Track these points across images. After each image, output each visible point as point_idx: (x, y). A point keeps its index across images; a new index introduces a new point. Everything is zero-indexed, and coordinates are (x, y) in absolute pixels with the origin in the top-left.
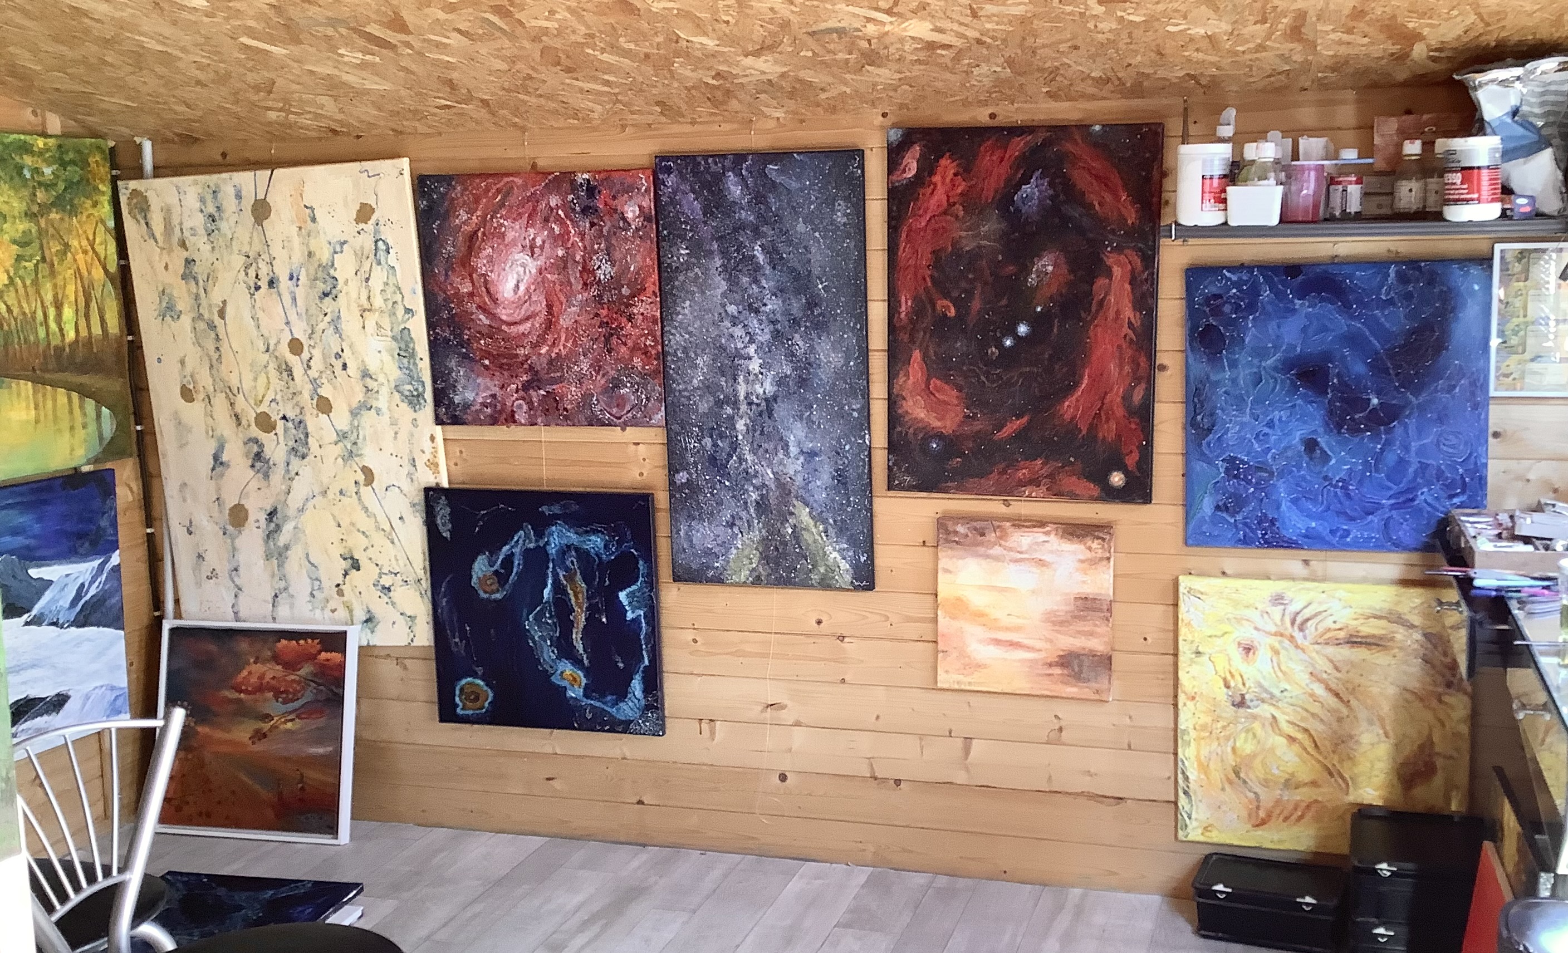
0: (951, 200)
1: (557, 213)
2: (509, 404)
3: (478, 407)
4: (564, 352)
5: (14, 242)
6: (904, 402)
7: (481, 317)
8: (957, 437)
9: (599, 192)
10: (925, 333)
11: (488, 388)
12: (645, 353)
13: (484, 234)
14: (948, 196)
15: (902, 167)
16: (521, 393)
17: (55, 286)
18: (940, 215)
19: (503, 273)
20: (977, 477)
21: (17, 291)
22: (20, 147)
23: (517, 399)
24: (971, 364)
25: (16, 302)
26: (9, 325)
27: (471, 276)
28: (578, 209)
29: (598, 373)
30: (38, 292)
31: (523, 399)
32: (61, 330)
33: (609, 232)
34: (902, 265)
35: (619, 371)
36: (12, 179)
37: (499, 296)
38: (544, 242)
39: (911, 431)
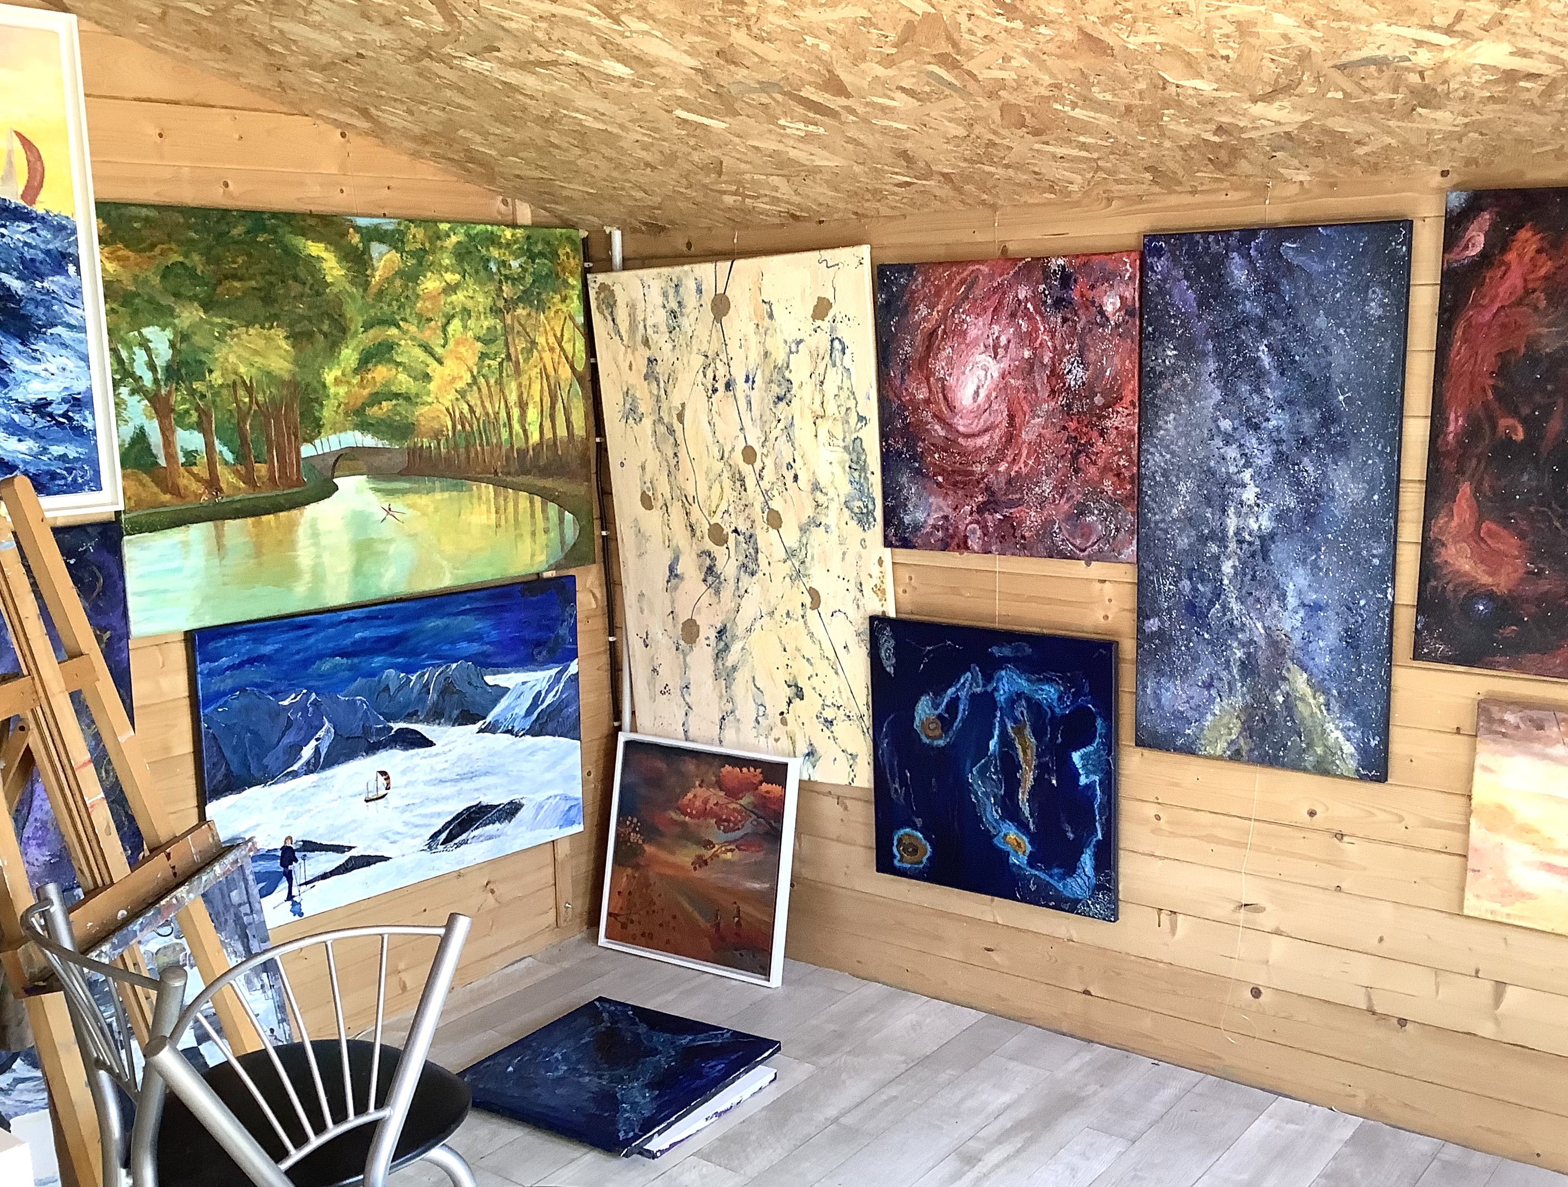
0: (1530, 286)
1: (1026, 307)
2: (962, 527)
3: (928, 529)
4: (1024, 471)
5: (478, 339)
6: (1443, 551)
7: (937, 427)
8: (1514, 598)
9: (1075, 281)
10: (1479, 462)
11: (941, 509)
12: (1118, 475)
13: (944, 332)
14: (1525, 280)
15: (1463, 243)
16: (976, 516)
17: (520, 385)
18: (1510, 306)
19: (962, 378)
20: (1538, 651)
21: (479, 389)
22: (487, 239)
23: (971, 523)
24: (1542, 505)
25: (479, 403)
26: (471, 426)
27: (928, 381)
28: (1049, 301)
29: (1062, 496)
30: (502, 391)
31: (978, 522)
32: (525, 431)
33: (1083, 329)
34: (1453, 370)
35: (1086, 495)
36: (477, 272)
37: (957, 404)
38: (1009, 342)
39: (1450, 587)
